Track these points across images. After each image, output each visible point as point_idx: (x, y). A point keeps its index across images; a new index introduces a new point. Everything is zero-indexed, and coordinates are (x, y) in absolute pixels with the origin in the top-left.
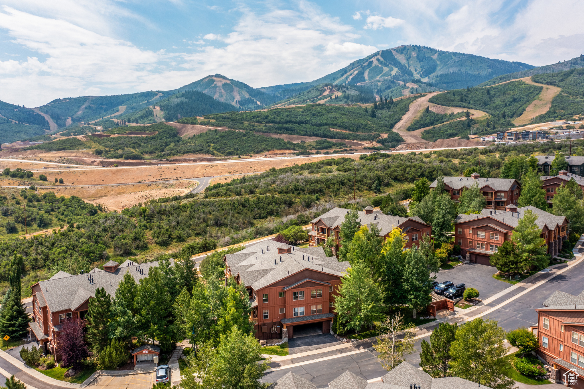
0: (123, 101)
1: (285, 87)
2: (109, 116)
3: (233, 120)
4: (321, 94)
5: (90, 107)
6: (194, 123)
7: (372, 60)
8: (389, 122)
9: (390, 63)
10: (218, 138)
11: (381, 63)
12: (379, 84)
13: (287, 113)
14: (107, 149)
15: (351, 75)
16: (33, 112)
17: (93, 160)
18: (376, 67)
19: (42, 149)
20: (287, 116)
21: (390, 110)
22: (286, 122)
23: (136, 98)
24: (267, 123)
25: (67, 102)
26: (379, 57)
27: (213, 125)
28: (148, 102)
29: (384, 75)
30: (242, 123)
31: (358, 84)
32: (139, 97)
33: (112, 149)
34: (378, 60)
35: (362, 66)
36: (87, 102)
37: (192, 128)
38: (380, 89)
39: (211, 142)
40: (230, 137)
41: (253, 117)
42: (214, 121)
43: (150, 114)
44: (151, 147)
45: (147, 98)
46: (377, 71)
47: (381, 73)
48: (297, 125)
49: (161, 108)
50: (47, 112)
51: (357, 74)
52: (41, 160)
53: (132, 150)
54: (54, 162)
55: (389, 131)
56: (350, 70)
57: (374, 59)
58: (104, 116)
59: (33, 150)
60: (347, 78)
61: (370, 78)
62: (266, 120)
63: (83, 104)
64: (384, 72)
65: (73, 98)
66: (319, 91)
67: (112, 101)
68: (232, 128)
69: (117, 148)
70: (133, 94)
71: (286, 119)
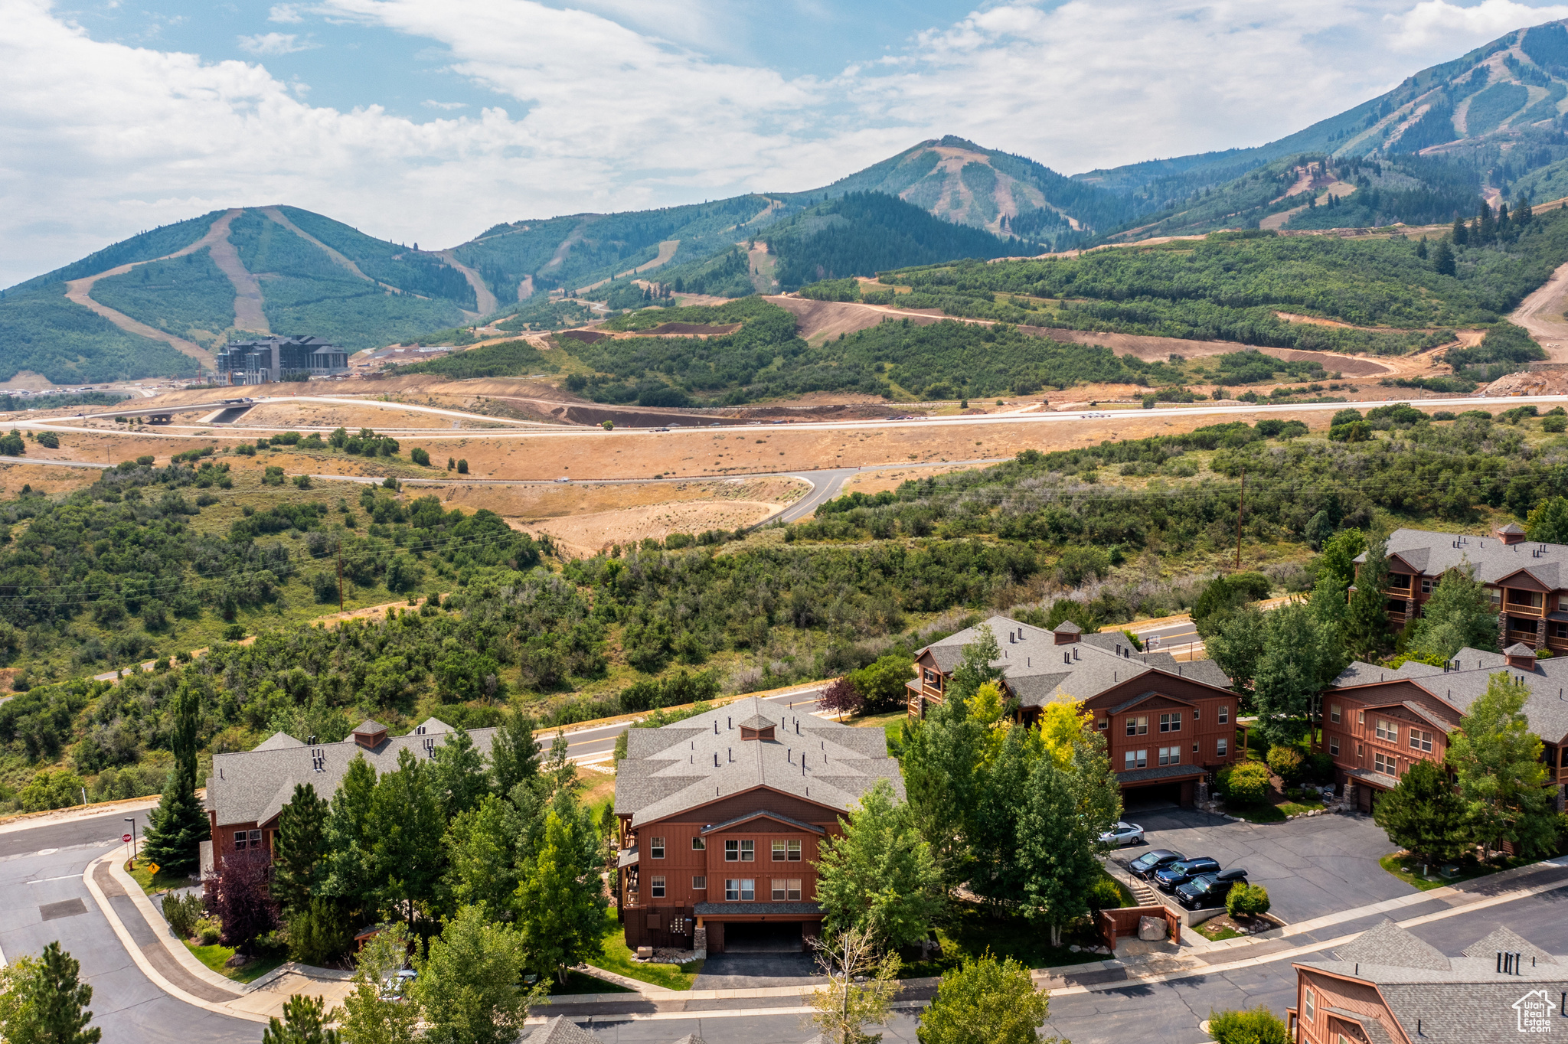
0: (672, 227)
1: (1171, 166)
2: (631, 272)
3: (963, 287)
4: (1279, 193)
5: (582, 244)
6: (849, 299)
7: (1485, 63)
8: (1499, 288)
9: (1556, 73)
10: (908, 346)
11: (1521, 72)
12: (1505, 147)
13: (1138, 264)
14: (598, 375)
15: (1403, 119)
16: (439, 261)
17: (559, 405)
18: (1501, 87)
19: (438, 371)
20: (1139, 272)
21: (1514, 247)
22: (1132, 294)
23: (707, 216)
24: (1068, 295)
25: (526, 234)
26: (1516, 52)
27: (903, 305)
28: (739, 228)
29: (1534, 114)
30: (991, 299)
31: (1422, 153)
32: (716, 213)
33: (611, 376)
34: (1511, 62)
35: (1447, 85)
36: (575, 232)
37: (841, 313)
38: (1508, 167)
39: (887, 357)
40: (944, 343)
41: (1028, 277)
42: (906, 290)
43: (737, 265)
44: (717, 370)
45: (738, 218)
46: (1505, 101)
47: (1517, 109)
48: (1168, 302)
49: (769, 246)
50: (472, 262)
51: (1427, 116)
52: (431, 403)
53: (663, 378)
54: (461, 409)
55: (1492, 321)
56: (1402, 104)
57: (1495, 62)
58: (618, 271)
59: (415, 376)
60: (1386, 133)
61: (1474, 127)
62: (1066, 288)
63: (565, 238)
64: (1530, 105)
65: (540, 222)
66: (1274, 180)
67: (643, 226)
68: (955, 314)
69: (623, 371)
70: (699, 206)
71: (1132, 285)
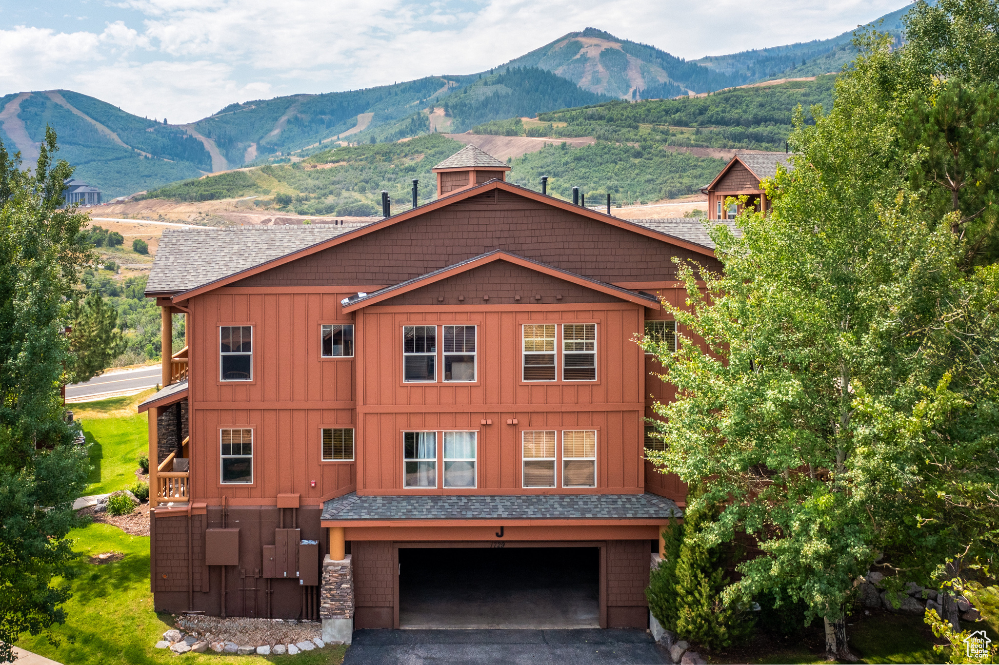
0: (368, 104)
2: (335, 138)
3: (610, 120)
5: (296, 118)
6: (515, 134)
10: (567, 163)
13: (760, 99)
16: (183, 133)
20: (762, 105)
22: (757, 121)
23: (396, 94)
24: (702, 124)
25: (252, 111)
27: (560, 134)
28: (421, 102)
30: (636, 128)
32: (403, 91)
33: (312, 195)
36: (292, 109)
37: (507, 144)
39: (549, 173)
40: (599, 159)
41: (667, 112)
42: (562, 125)
43: (420, 125)
45: (421, 95)
49: (446, 110)
50: (210, 133)
58: (325, 138)
62: (700, 118)
63: (284, 114)
65: (264, 101)
67: (345, 104)
68: (606, 139)
69: (323, 192)
70: (390, 87)
71: (756, 114)
